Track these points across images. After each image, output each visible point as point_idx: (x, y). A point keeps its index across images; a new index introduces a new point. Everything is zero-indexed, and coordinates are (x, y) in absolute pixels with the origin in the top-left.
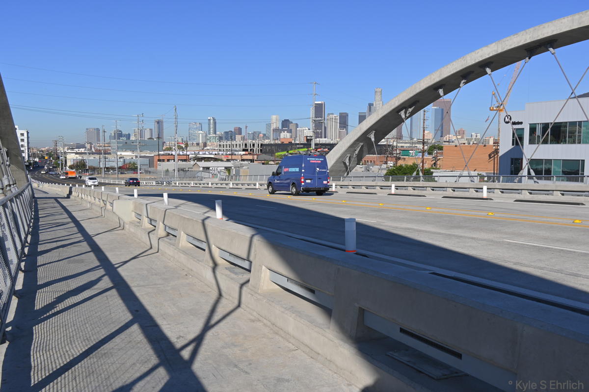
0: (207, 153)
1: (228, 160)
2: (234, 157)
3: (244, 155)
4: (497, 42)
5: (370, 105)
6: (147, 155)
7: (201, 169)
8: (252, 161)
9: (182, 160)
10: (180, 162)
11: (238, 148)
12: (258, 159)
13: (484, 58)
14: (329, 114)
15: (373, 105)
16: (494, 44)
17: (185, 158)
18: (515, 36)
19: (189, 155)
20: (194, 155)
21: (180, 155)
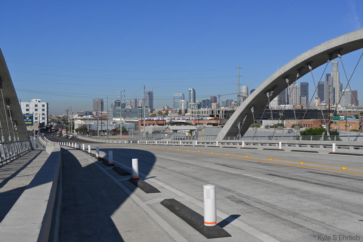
0: (181, 118)
1: (196, 124)
2: (200, 122)
3: (210, 120)
4: (311, 49)
5: (328, 75)
6: (134, 121)
7: (172, 131)
8: (214, 125)
9: (159, 125)
10: (157, 126)
11: (206, 114)
12: (220, 124)
13: (305, 59)
15: (330, 75)
16: (310, 50)
17: (162, 122)
18: (320, 46)
19: (165, 121)
20: (169, 121)
21: (159, 120)
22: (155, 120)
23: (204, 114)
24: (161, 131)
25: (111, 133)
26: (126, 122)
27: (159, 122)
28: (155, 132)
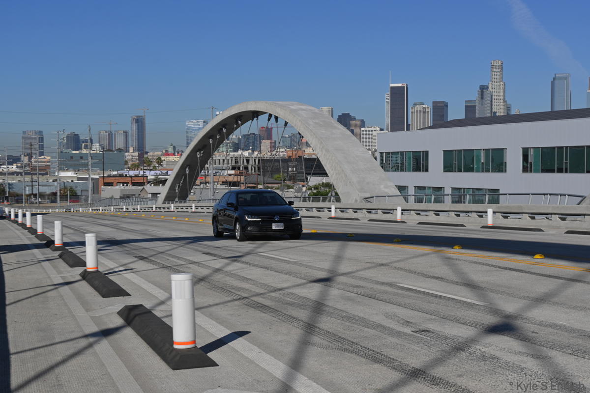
3: (230, 175)
5: (483, 89)
7: (150, 194)
8: (235, 184)
9: (134, 184)
10: (130, 187)
12: (246, 182)
14: (415, 104)
15: (487, 88)
17: (140, 180)
19: (145, 178)
20: (154, 177)
21: (137, 176)
22: (131, 177)
23: (221, 165)
24: (134, 195)
25: (48, 199)
26: (79, 179)
27: (137, 180)
28: (125, 197)
